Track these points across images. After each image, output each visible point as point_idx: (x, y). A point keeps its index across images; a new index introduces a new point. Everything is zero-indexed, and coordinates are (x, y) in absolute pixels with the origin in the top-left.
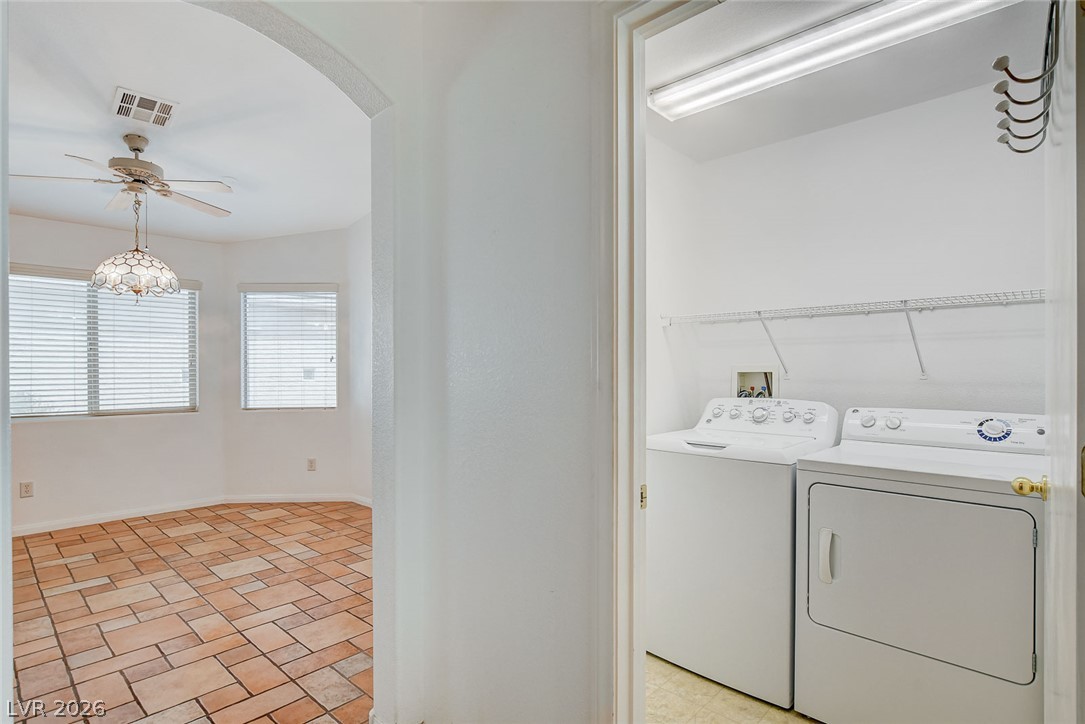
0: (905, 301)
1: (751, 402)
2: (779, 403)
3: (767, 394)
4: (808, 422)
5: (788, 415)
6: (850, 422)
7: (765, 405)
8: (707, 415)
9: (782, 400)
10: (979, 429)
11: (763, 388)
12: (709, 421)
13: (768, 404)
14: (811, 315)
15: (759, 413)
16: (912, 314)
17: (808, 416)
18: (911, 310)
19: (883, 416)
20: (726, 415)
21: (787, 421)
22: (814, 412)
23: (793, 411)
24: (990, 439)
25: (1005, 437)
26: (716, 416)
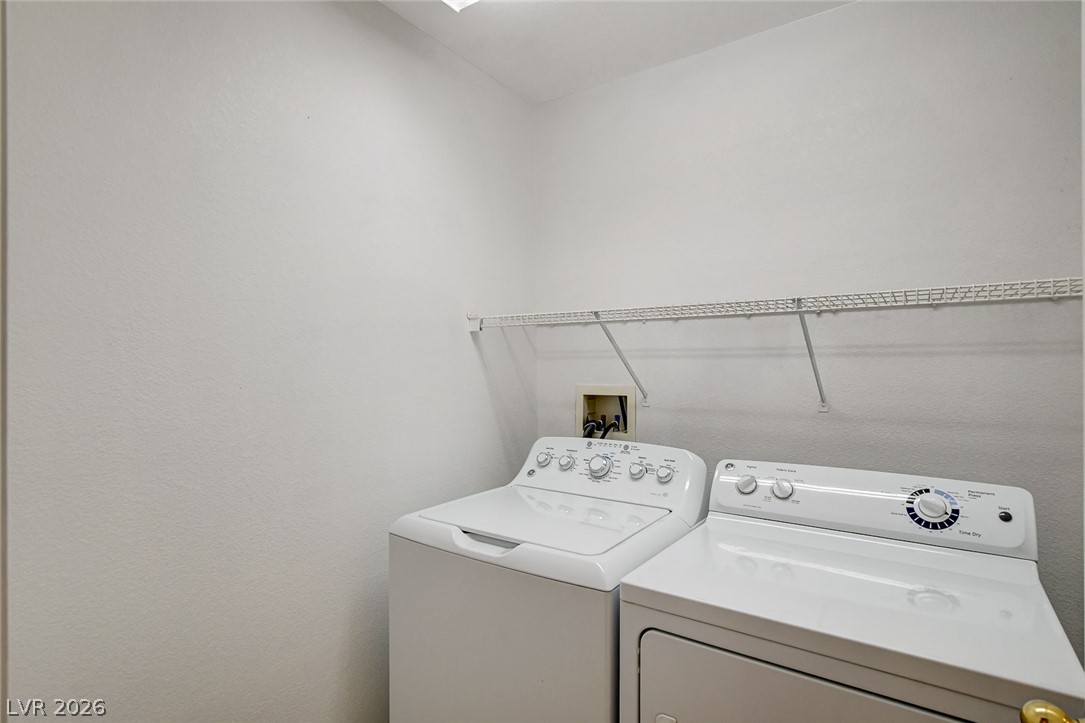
0: (799, 300)
1: (590, 444)
2: (626, 447)
3: (621, 427)
4: (664, 481)
5: (636, 469)
6: (723, 478)
7: (607, 450)
8: (530, 463)
9: (630, 444)
10: (910, 506)
11: (617, 418)
12: (531, 473)
13: (612, 449)
14: (676, 316)
15: (597, 464)
16: (807, 316)
17: (663, 473)
18: (807, 312)
19: (767, 476)
20: (554, 463)
21: (635, 477)
22: (672, 465)
23: (645, 462)
24: (927, 525)
25: (950, 524)
26: (542, 465)
